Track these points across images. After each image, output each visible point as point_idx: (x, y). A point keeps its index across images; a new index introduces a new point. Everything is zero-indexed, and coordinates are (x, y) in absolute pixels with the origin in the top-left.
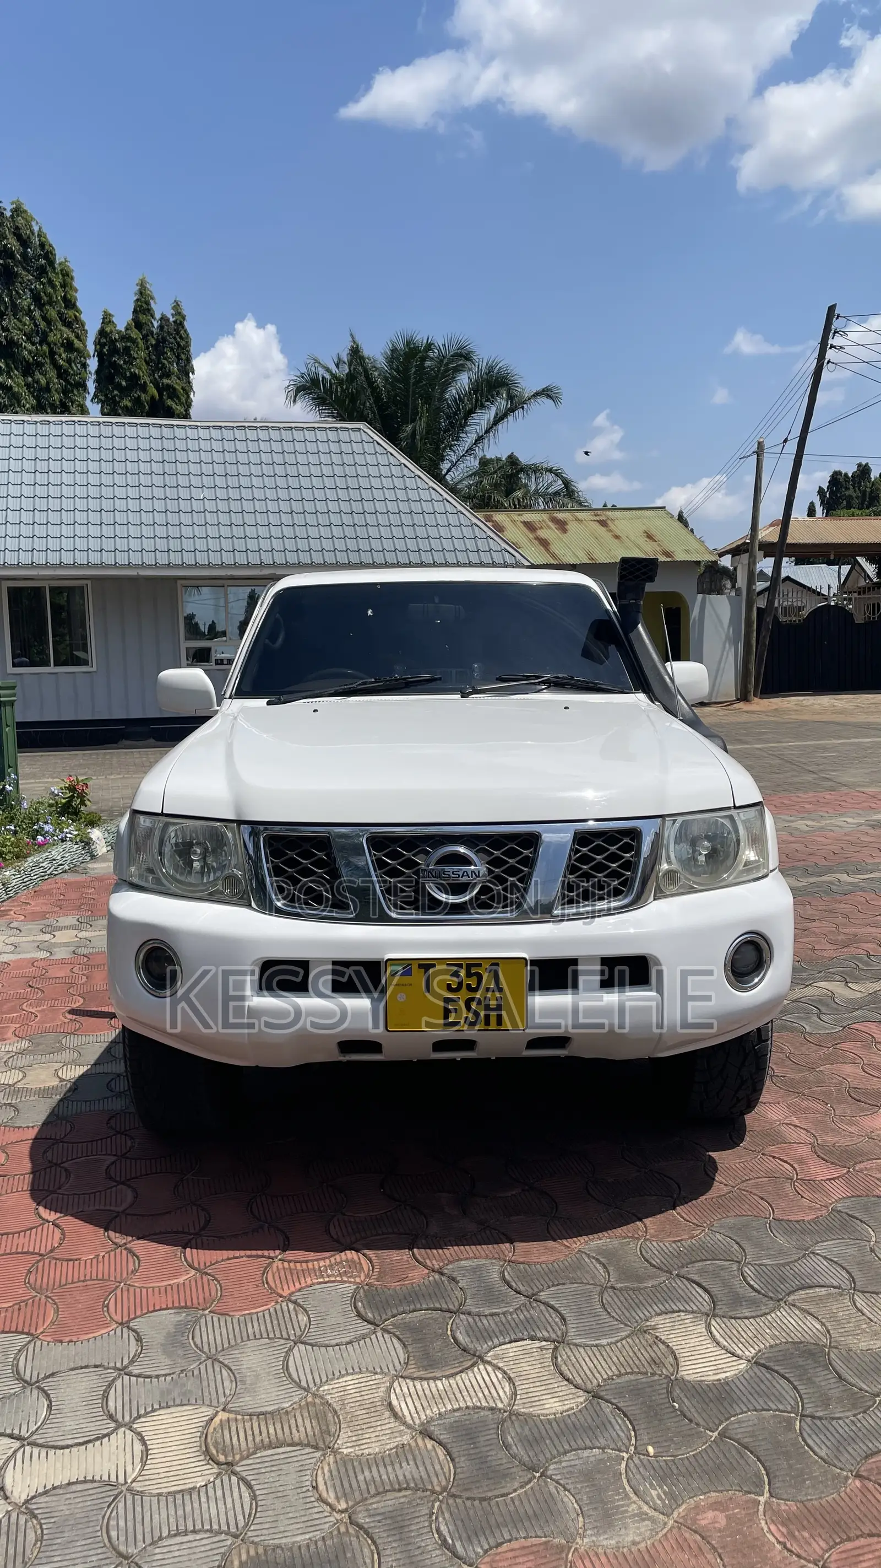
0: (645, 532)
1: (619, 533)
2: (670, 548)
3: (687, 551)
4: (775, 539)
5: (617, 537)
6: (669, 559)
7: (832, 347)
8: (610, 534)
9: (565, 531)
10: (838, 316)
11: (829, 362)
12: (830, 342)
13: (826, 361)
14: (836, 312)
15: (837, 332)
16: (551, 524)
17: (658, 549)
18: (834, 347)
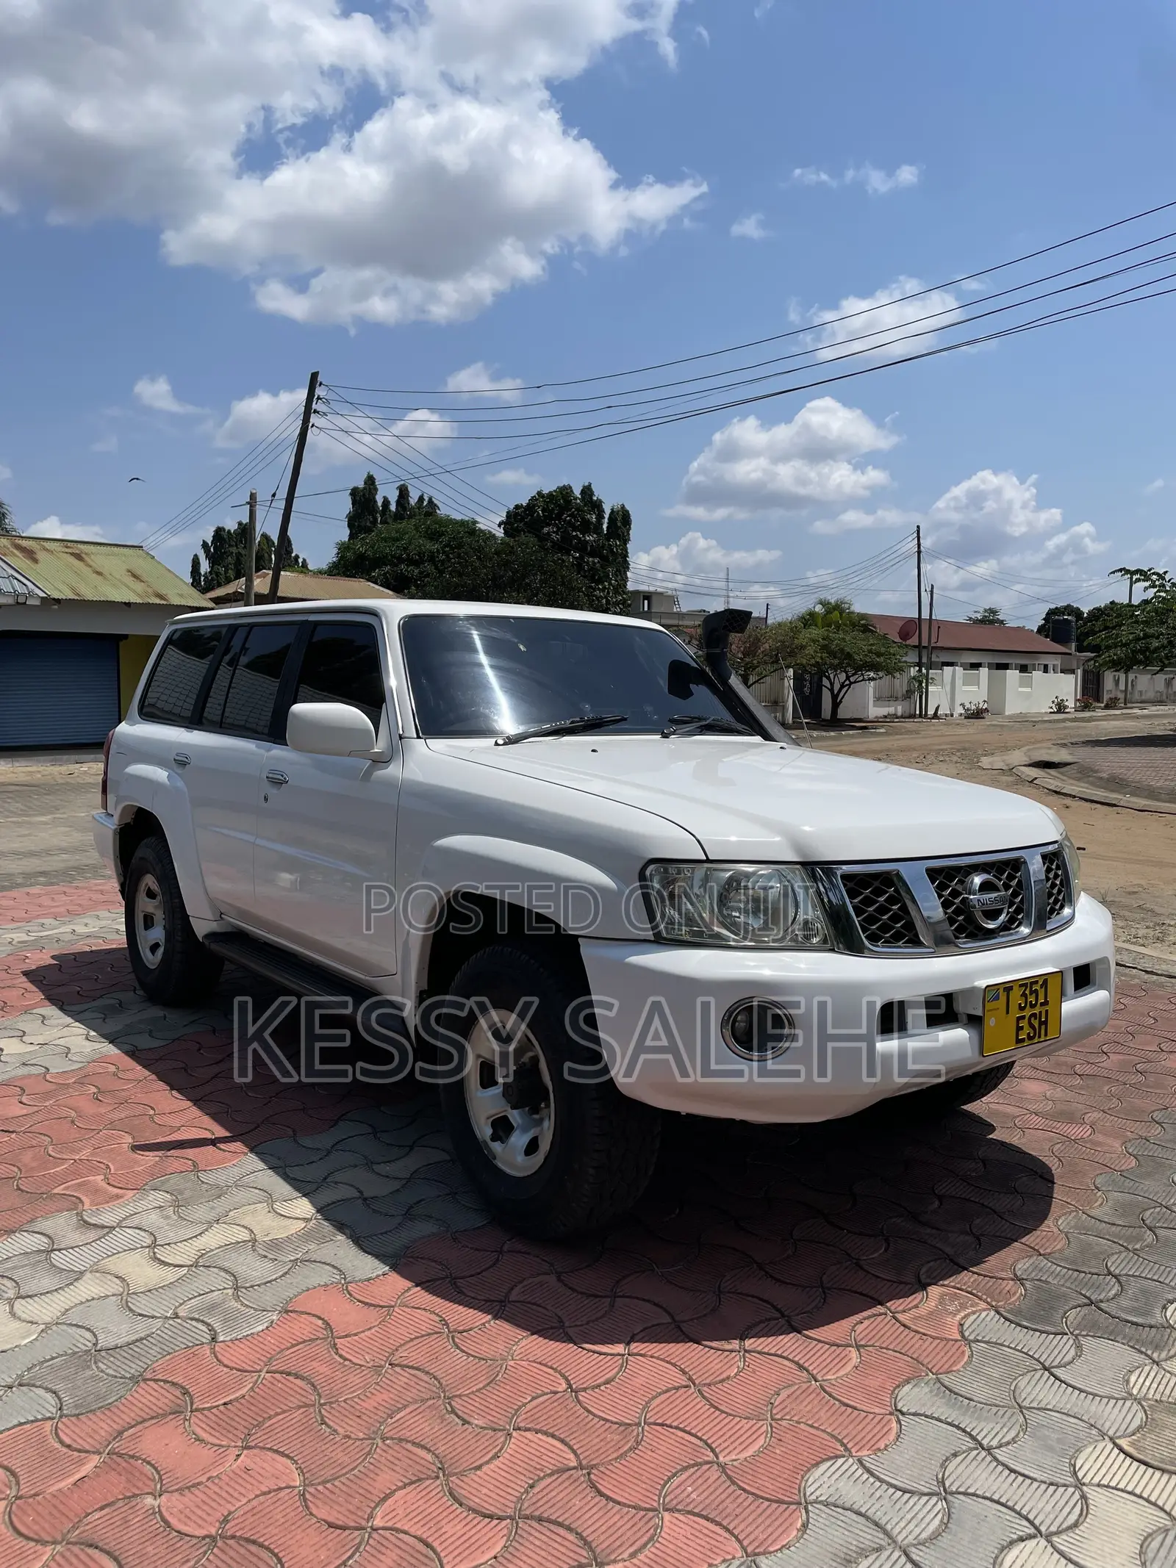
0: (129, 571)
1: (99, 570)
2: (163, 592)
3: (181, 596)
4: (266, 592)
5: (99, 573)
6: (165, 603)
7: (315, 411)
8: (89, 569)
9: (36, 561)
10: (321, 384)
11: (313, 426)
12: (314, 406)
13: (310, 425)
14: (319, 379)
15: (321, 399)
16: (15, 551)
17: (150, 590)
18: (318, 412)
